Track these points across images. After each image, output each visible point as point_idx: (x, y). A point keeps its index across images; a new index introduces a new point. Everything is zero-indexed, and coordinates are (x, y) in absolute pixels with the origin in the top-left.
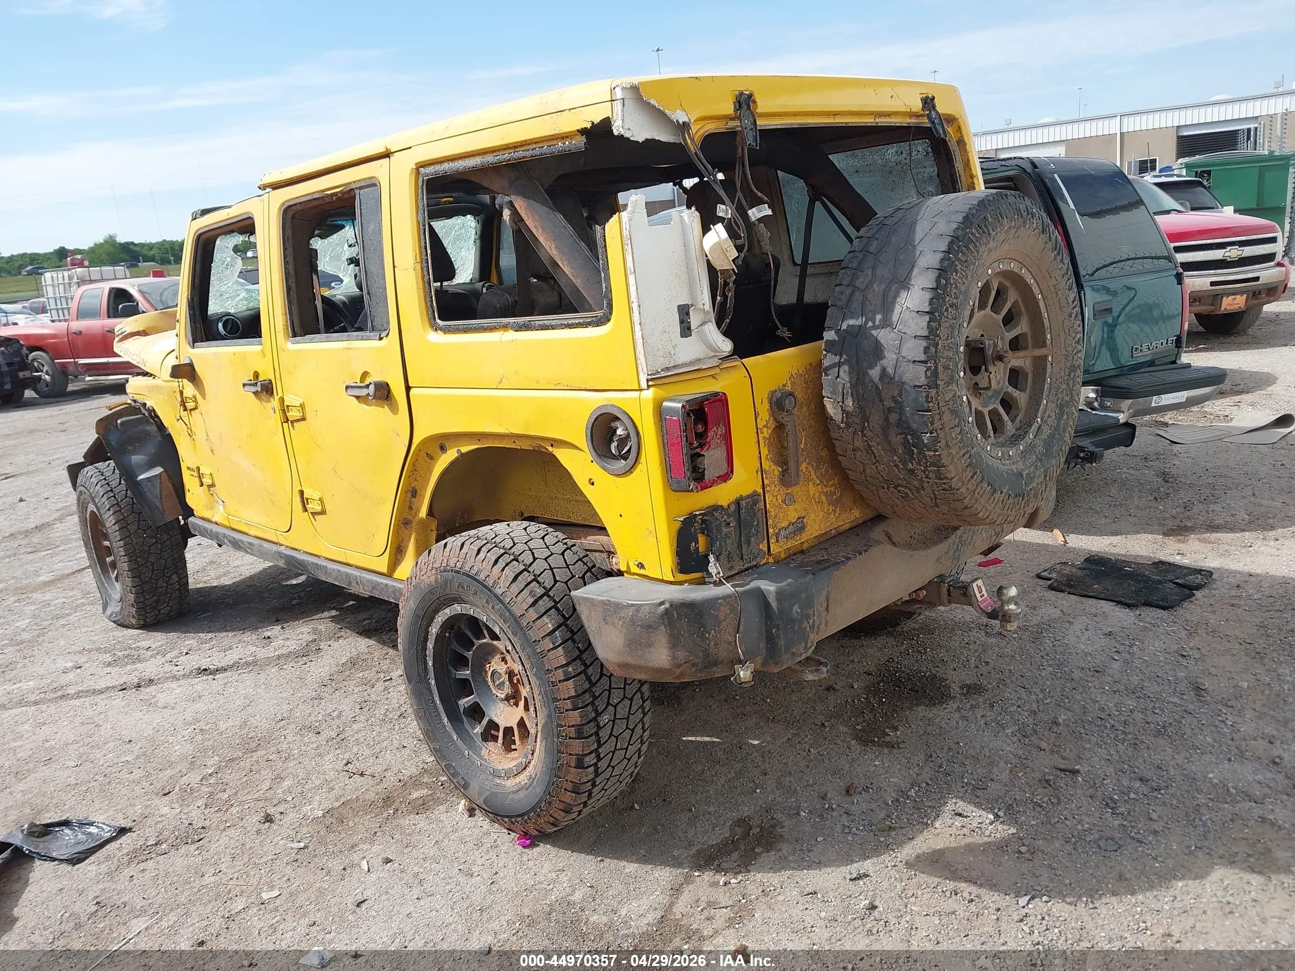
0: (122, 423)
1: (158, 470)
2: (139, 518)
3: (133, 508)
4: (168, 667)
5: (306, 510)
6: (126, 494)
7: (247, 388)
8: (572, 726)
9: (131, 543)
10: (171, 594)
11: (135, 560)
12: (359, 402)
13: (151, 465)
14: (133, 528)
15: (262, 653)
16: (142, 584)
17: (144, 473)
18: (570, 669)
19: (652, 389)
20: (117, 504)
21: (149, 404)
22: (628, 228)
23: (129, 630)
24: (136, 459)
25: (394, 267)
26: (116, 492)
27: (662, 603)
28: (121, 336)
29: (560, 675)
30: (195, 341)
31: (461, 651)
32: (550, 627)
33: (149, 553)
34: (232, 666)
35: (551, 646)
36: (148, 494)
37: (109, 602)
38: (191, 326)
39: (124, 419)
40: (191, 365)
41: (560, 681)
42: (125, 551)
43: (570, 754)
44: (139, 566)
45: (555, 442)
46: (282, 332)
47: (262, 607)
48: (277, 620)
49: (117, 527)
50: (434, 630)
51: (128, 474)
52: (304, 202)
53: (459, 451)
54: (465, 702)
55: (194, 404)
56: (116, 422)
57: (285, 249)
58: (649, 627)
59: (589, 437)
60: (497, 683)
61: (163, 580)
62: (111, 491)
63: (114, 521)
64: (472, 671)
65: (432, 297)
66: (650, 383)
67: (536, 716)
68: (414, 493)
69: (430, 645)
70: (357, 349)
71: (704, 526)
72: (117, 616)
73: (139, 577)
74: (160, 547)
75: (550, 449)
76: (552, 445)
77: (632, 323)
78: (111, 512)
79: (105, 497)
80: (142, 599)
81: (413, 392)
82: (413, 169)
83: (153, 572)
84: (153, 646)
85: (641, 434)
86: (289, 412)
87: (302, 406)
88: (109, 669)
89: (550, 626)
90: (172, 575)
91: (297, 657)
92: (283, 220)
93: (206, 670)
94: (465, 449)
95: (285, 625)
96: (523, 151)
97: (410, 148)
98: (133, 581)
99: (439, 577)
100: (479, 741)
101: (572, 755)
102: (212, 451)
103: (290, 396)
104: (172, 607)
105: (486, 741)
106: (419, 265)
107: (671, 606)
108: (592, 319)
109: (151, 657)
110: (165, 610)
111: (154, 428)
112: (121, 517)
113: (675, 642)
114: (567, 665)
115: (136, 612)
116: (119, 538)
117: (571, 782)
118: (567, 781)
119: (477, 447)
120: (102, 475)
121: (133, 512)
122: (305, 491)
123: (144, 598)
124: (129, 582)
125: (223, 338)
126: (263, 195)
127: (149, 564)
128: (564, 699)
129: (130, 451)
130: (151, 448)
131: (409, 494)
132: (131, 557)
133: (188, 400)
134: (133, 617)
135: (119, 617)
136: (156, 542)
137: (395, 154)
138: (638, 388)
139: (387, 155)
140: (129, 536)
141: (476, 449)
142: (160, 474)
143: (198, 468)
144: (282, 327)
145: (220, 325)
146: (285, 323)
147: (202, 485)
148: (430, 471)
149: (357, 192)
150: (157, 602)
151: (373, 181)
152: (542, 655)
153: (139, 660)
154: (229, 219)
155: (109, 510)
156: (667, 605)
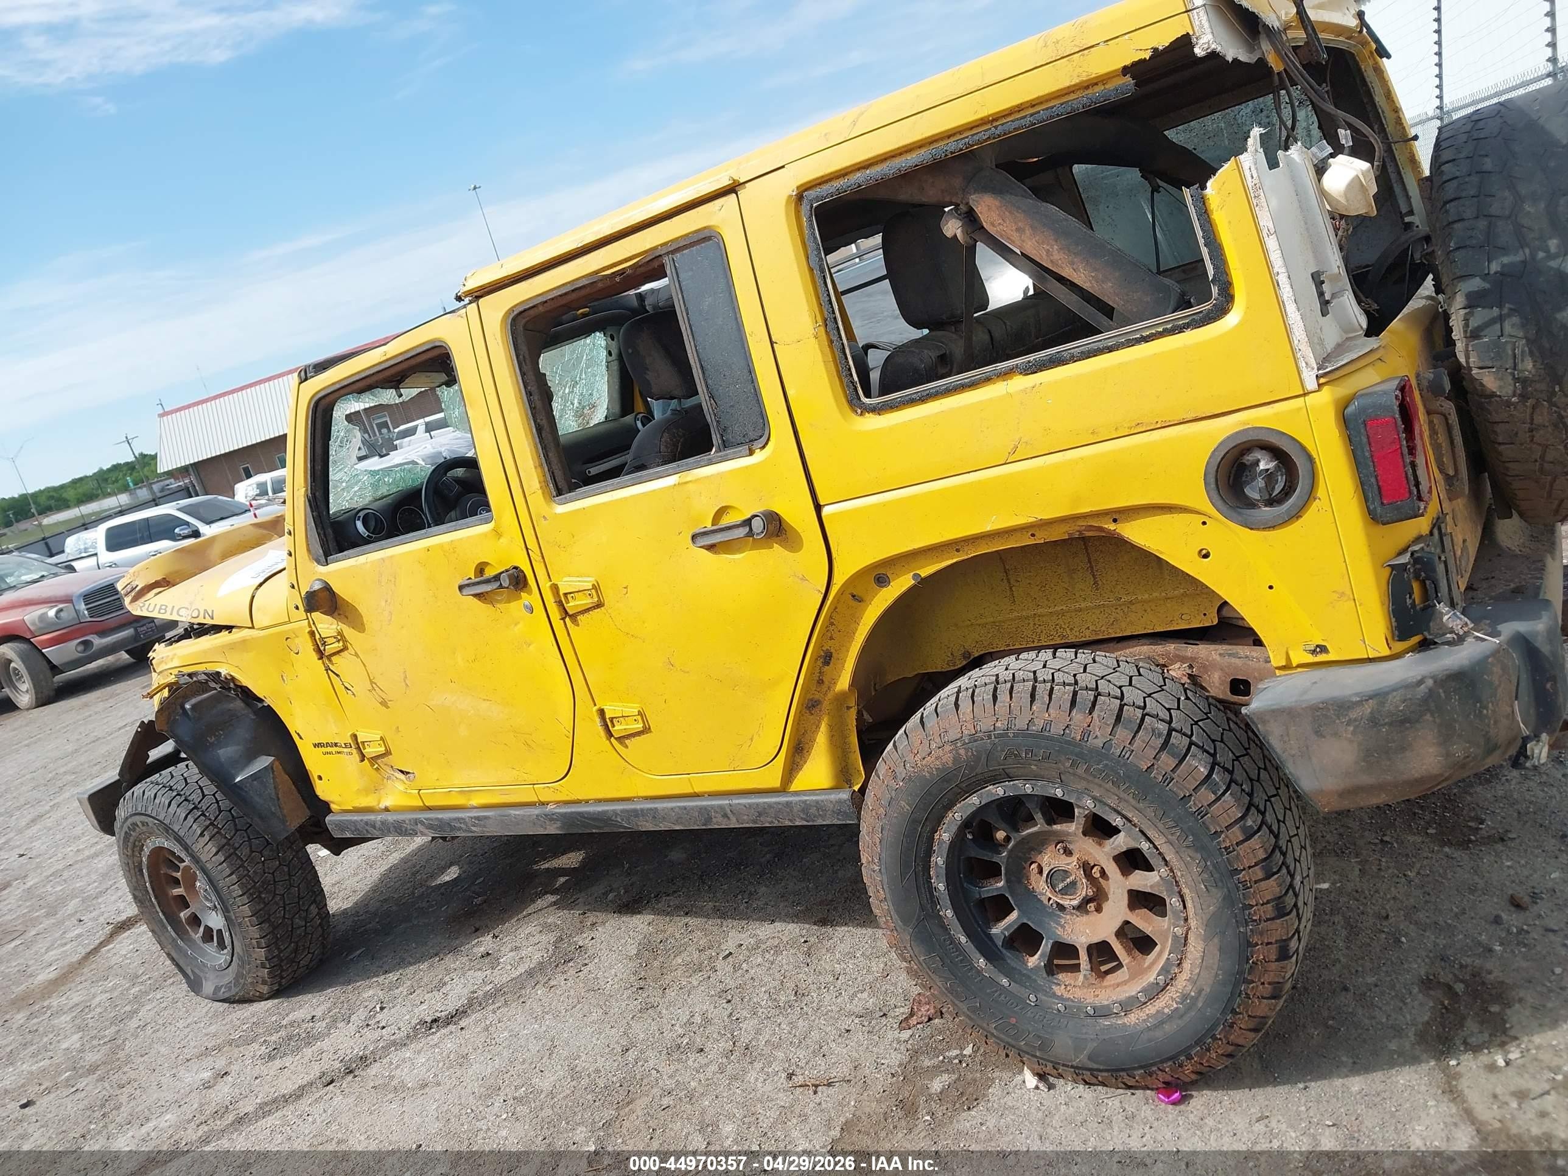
0: (194, 707)
1: (264, 761)
2: (249, 837)
3: (235, 825)
4: (370, 1035)
5: (610, 734)
6: (219, 807)
7: (466, 591)
8: (1268, 902)
9: (247, 875)
10: (312, 934)
11: (259, 897)
12: (715, 553)
13: (251, 756)
14: (244, 852)
15: (501, 976)
16: (274, 929)
17: (242, 769)
18: (1249, 823)
19: (1326, 388)
20: (212, 824)
21: (224, 671)
22: (1255, 176)
23: (255, 1005)
24: (226, 752)
25: (772, 343)
26: (204, 808)
27: (1421, 682)
28: (133, 594)
29: (1237, 833)
30: (327, 554)
31: (986, 855)
32: (1204, 770)
33: (275, 882)
34: (470, 1004)
35: (1213, 797)
36: (257, 799)
37: (201, 975)
38: (319, 534)
39: (194, 701)
40: (327, 589)
41: (1238, 844)
42: (241, 888)
43: (1268, 944)
44: (266, 904)
45: (1119, 514)
46: (540, 492)
47: (432, 920)
48: (477, 930)
49: (221, 857)
50: (945, 836)
51: (220, 777)
52: (556, 297)
53: (916, 576)
54: (1000, 929)
55: (341, 644)
56: (183, 708)
57: (523, 374)
58: (1403, 722)
59: (1213, 486)
60: (1061, 886)
61: (300, 917)
62: (196, 808)
63: (214, 850)
64: (1008, 881)
65: (850, 369)
66: (1322, 380)
67: (1185, 907)
68: (827, 658)
69: (939, 860)
70: (697, 481)
71: (1418, 566)
72: (230, 990)
73: (268, 920)
74: (286, 869)
75: (1112, 527)
76: (1115, 521)
77: (1281, 305)
78: (207, 838)
79: (190, 819)
80: (276, 952)
81: (826, 511)
82: (790, 196)
83: (285, 908)
84: (318, 1013)
85: (1315, 455)
86: (568, 602)
87: (596, 587)
88: (278, 1063)
89: (1202, 770)
90: (310, 906)
91: (557, 966)
92: (513, 333)
93: (435, 1021)
94: (925, 572)
95: (496, 931)
96: (1012, 121)
97: (783, 167)
98: (261, 929)
99: (962, 752)
100: (1042, 979)
101: (1270, 943)
102: (384, 704)
103: (565, 579)
104: (313, 953)
105: (1053, 975)
106: (822, 329)
107: (1435, 682)
108: (1191, 318)
109: (329, 1027)
110: (305, 960)
111: (239, 704)
112: (224, 841)
113: (1447, 733)
114: (1242, 818)
115: (269, 973)
116: (228, 871)
117: (1269, 983)
118: (1263, 984)
119: (955, 560)
120: (171, 789)
121: (237, 830)
122: (606, 708)
123: (278, 949)
124: (254, 932)
125: (367, 541)
126: (458, 309)
127: (278, 898)
128: (1250, 867)
129: (212, 744)
130: (243, 732)
131: (819, 663)
132: (251, 895)
133: (329, 641)
134: (264, 983)
135: (234, 991)
136: (280, 864)
137: (747, 185)
138: (1302, 392)
139: (732, 189)
140: (242, 866)
141: (952, 565)
142: (272, 763)
143: (355, 737)
144: (538, 486)
145: (359, 525)
146: (542, 479)
147: (363, 758)
148: (856, 620)
149: (666, 260)
150: (296, 951)
151: (706, 234)
152: (1201, 813)
153: (310, 1039)
154: (387, 360)
155: (202, 835)
156: (1430, 682)
